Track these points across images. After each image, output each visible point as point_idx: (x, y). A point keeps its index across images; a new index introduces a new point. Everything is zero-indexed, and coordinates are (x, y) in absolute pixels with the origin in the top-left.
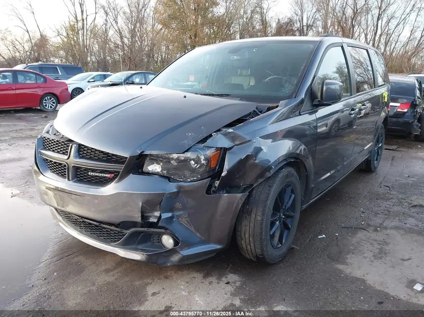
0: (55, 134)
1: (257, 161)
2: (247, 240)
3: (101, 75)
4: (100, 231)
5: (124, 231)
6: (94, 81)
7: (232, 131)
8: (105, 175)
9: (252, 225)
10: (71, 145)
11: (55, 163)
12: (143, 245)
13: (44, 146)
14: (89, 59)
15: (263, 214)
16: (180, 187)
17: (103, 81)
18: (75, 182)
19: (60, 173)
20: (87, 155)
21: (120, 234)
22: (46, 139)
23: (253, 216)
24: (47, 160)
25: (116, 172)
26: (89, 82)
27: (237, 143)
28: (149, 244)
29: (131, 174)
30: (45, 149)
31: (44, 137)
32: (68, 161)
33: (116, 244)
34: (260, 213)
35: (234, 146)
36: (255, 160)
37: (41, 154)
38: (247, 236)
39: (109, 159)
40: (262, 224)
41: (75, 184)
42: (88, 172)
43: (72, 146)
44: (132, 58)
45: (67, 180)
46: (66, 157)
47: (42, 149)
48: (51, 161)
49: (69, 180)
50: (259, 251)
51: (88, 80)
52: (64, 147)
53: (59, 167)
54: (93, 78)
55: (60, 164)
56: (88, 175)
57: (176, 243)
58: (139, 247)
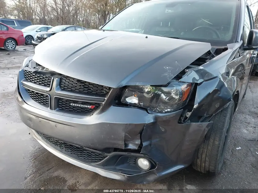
0: (35, 68)
1: (220, 95)
2: (203, 160)
3: (44, 27)
4: (81, 153)
5: (106, 154)
6: (40, 31)
7: (203, 68)
8: (86, 106)
9: (209, 148)
10: (52, 78)
11: (37, 93)
12: (121, 166)
13: (25, 78)
14: (34, 17)
15: (220, 140)
16: (156, 118)
17: (47, 31)
18: (57, 111)
19: (41, 102)
20: (68, 88)
21: (100, 156)
22: (27, 72)
23: (211, 140)
24: (29, 90)
25: (96, 103)
26: (37, 31)
27: (206, 79)
28: (125, 165)
29: (112, 106)
30: (27, 80)
31: (26, 71)
32: (50, 93)
33: (97, 165)
34: (217, 139)
35: (203, 81)
36: (219, 94)
37: (24, 85)
38: (204, 156)
39: (89, 92)
40: (219, 147)
41: (58, 113)
42: (70, 103)
43: (53, 80)
44: (63, 17)
45: (49, 108)
46: (48, 89)
47: (24, 81)
48: (33, 92)
49: (51, 108)
50: (212, 168)
51: (36, 30)
52: (45, 80)
53: (41, 97)
54: (39, 29)
55: (42, 95)
56: (70, 106)
57: (152, 166)
58: (118, 168)
